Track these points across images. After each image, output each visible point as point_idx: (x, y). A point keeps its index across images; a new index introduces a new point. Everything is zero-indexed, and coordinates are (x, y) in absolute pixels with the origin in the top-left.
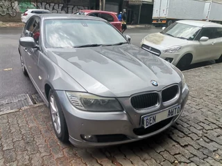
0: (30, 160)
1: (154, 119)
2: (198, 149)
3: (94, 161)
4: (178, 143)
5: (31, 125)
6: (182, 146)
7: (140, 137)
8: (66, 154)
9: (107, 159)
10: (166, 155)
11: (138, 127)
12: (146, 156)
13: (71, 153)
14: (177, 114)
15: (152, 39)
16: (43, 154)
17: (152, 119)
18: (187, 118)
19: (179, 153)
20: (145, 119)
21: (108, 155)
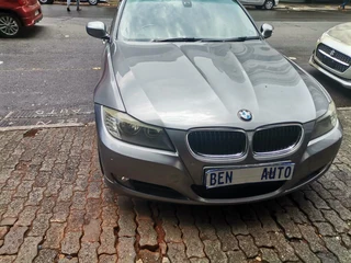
0: (60, 190)
1: (229, 177)
2: (317, 253)
3: (131, 216)
4: (283, 231)
5: (86, 147)
6: (286, 237)
7: (203, 200)
8: (103, 196)
9: (149, 219)
10: (244, 243)
11: (198, 183)
12: (210, 233)
13: (110, 196)
14: (283, 178)
15: (342, 33)
16: (77, 188)
17: (224, 176)
18: (335, 193)
19: (273, 248)
20: (209, 173)
21: (155, 213)
